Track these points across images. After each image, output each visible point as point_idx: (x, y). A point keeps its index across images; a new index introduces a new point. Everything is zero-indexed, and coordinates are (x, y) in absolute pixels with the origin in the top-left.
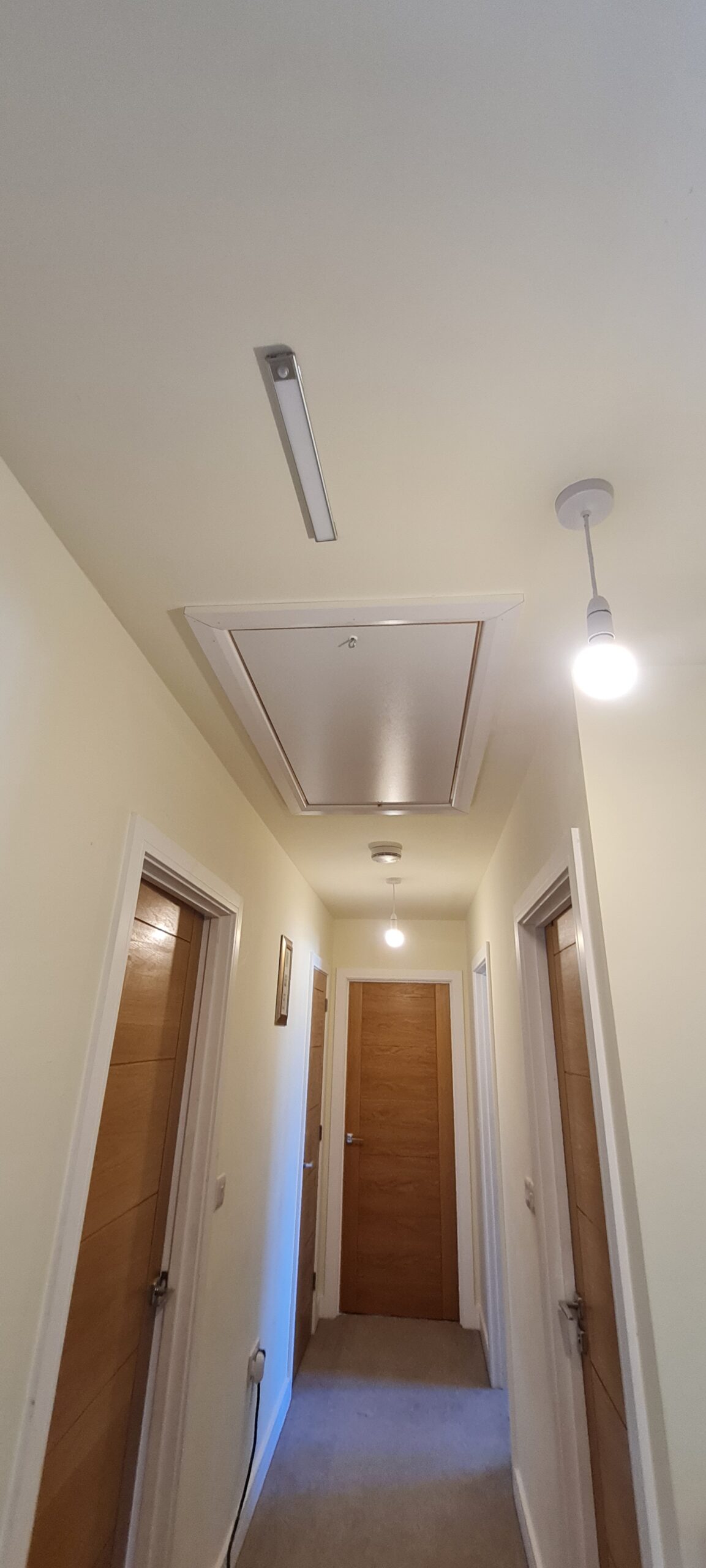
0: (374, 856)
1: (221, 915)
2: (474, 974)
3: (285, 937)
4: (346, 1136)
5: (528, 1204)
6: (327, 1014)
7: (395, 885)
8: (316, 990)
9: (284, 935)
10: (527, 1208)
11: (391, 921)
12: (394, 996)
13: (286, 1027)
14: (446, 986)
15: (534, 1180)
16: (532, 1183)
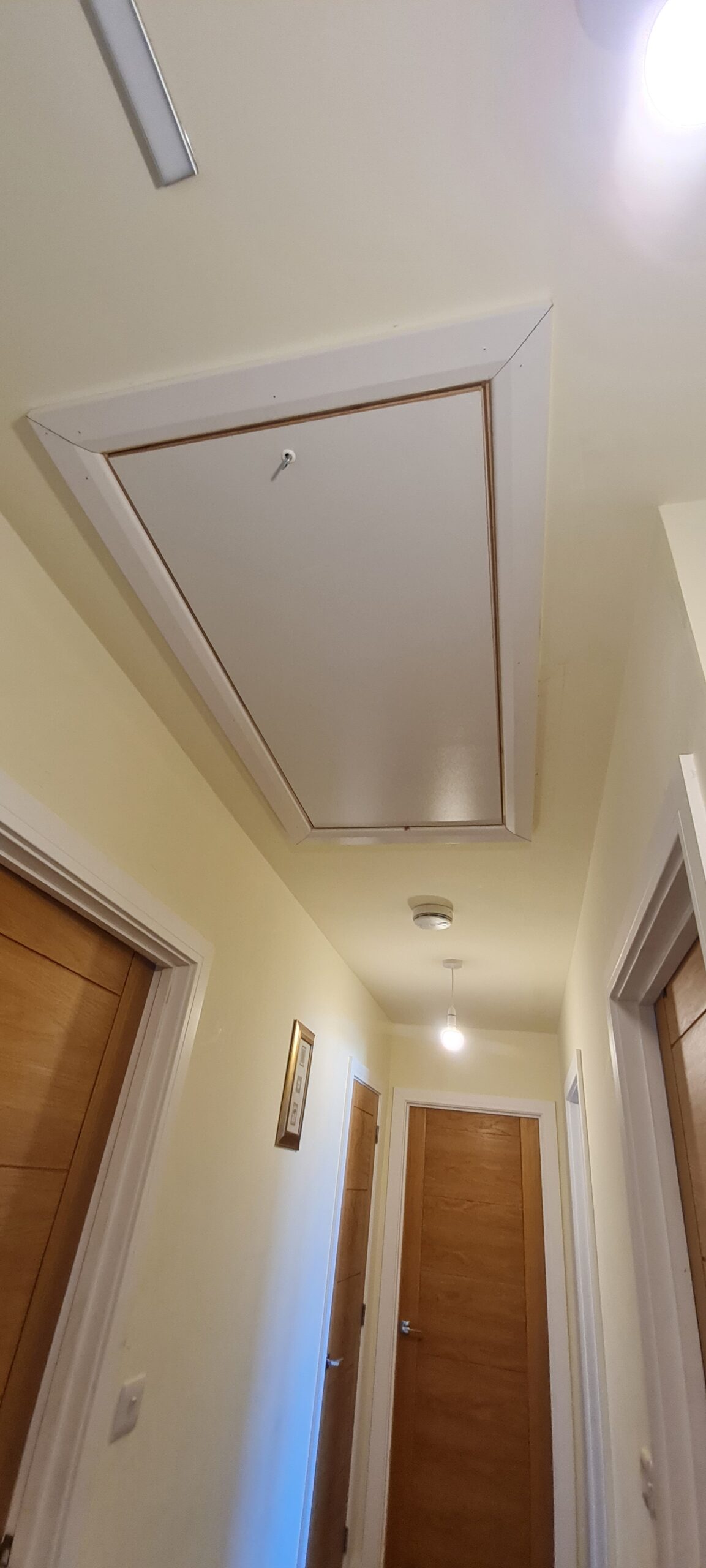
0: (416, 917)
1: (178, 966)
2: (568, 1104)
3: (300, 1024)
4: (400, 1325)
5: (647, 1499)
6: (377, 1146)
7: (454, 970)
8: (356, 1108)
9: (298, 1019)
10: (645, 1508)
11: (449, 1017)
12: (467, 1130)
13: (298, 1151)
14: (534, 1122)
15: (654, 1459)
16: (651, 1462)
